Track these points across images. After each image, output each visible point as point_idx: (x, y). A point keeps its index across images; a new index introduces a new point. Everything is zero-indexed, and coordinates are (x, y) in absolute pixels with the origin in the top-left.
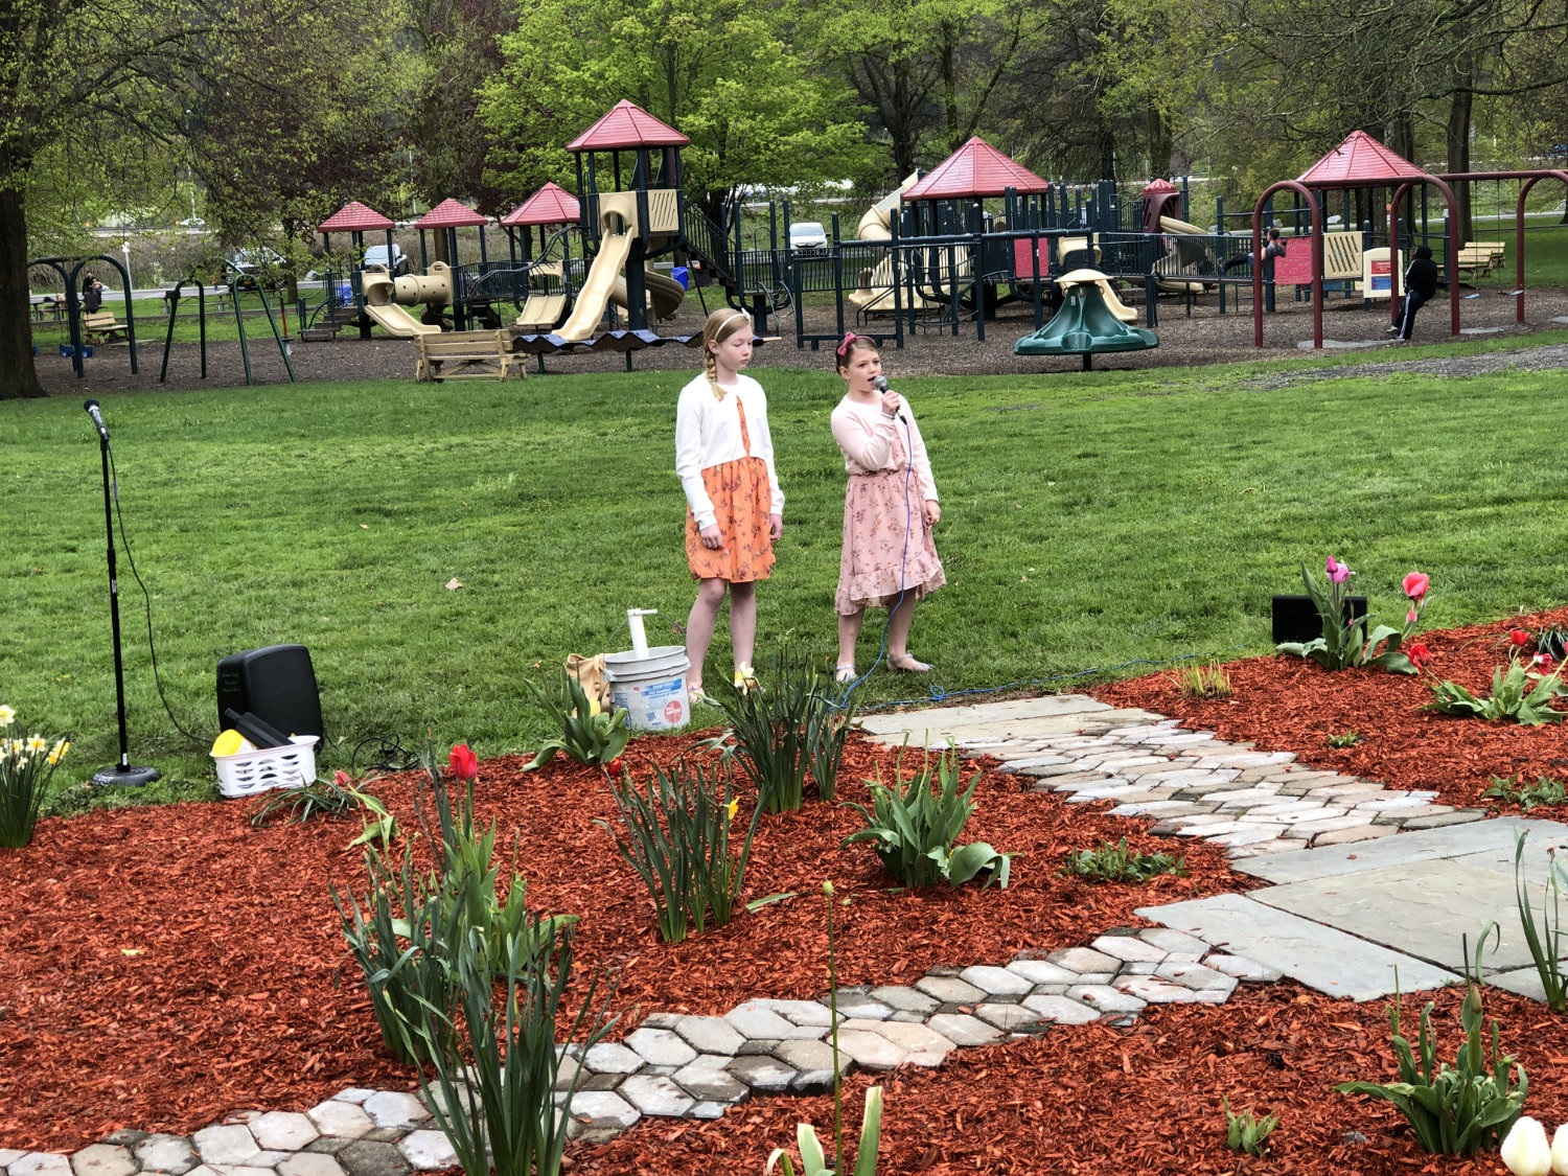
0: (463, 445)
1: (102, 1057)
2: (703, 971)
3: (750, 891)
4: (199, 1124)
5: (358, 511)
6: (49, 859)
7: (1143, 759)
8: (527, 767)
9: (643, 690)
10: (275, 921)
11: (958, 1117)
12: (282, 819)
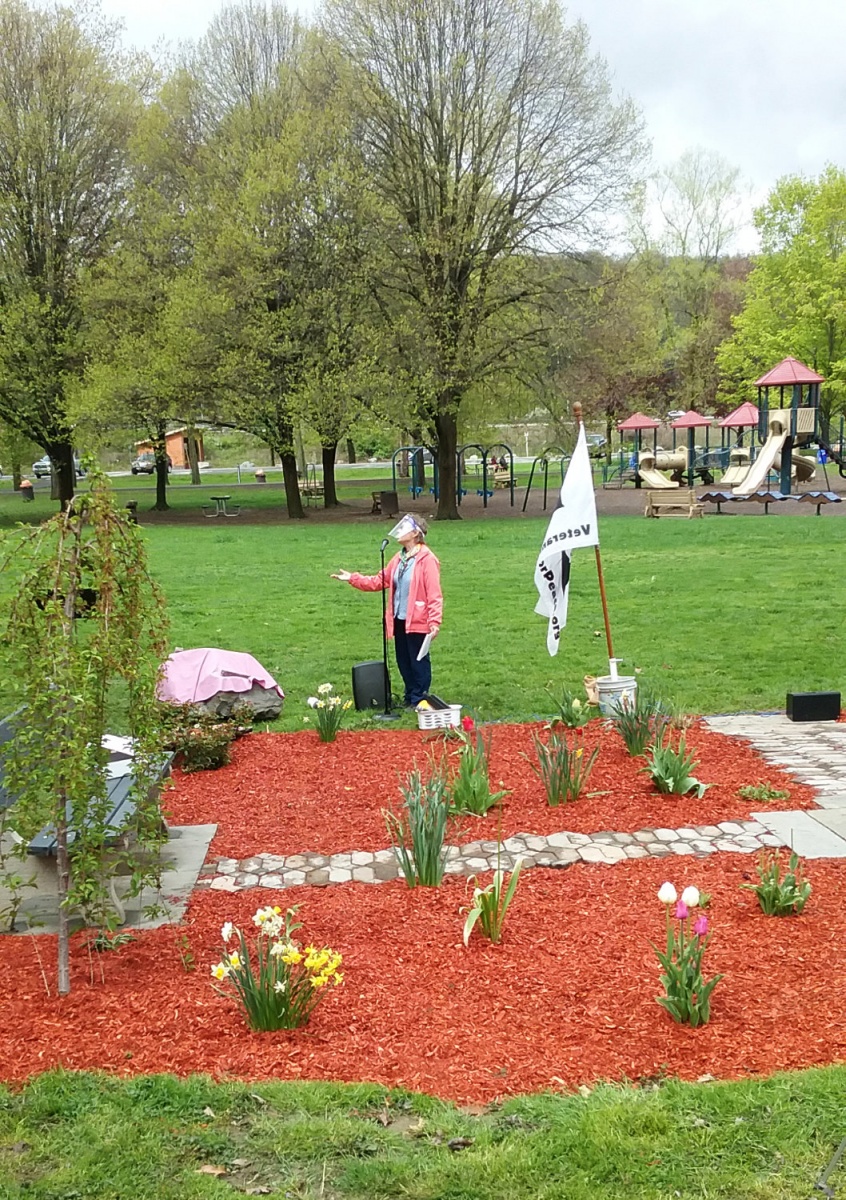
0: (645, 556)
1: (317, 826)
2: (554, 819)
3: (595, 789)
4: (335, 853)
6: (338, 748)
7: (823, 747)
8: (546, 727)
9: (612, 696)
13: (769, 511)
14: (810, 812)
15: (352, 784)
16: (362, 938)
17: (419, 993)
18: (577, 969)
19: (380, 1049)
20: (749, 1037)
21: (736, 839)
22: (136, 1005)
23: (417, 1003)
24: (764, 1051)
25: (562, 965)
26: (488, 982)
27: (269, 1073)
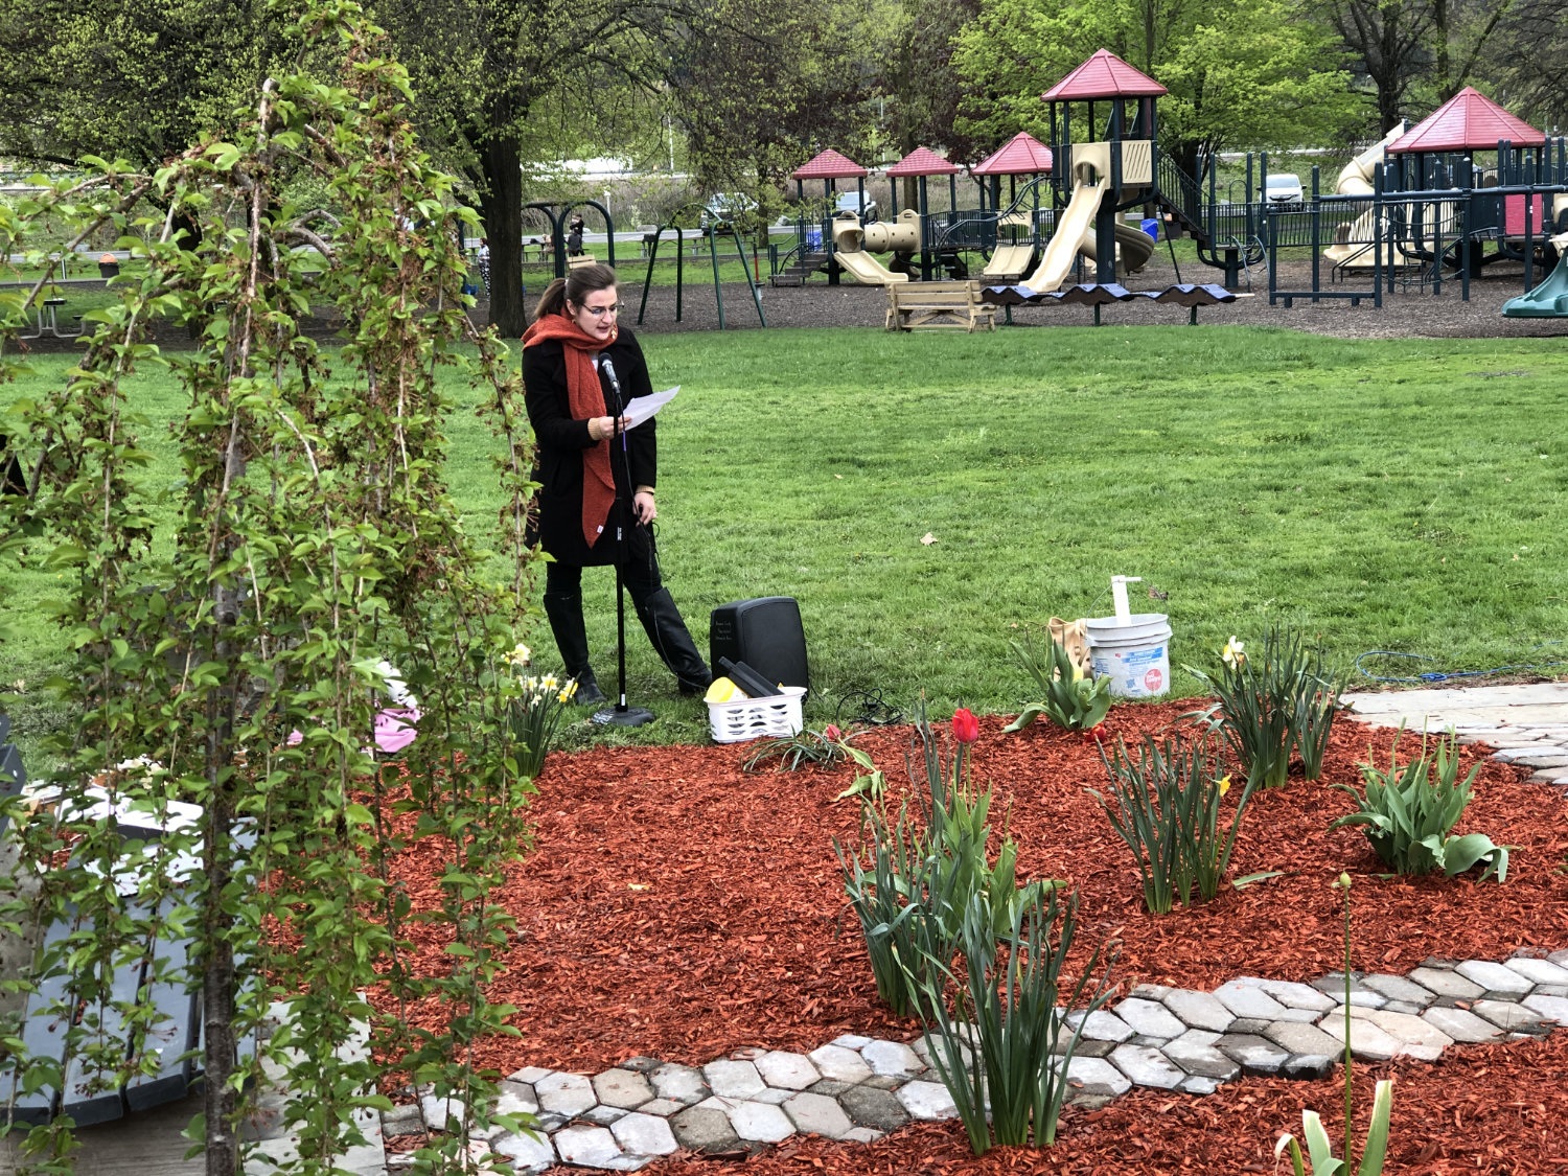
1: (616, 986)
2: (1189, 945)
3: (1235, 867)
4: (708, 1057)
5: (832, 461)
6: (558, 792)
8: (1008, 728)
9: (1124, 656)
10: (770, 866)
11: (1458, 1114)
12: (772, 767)
13: (1102, 319)
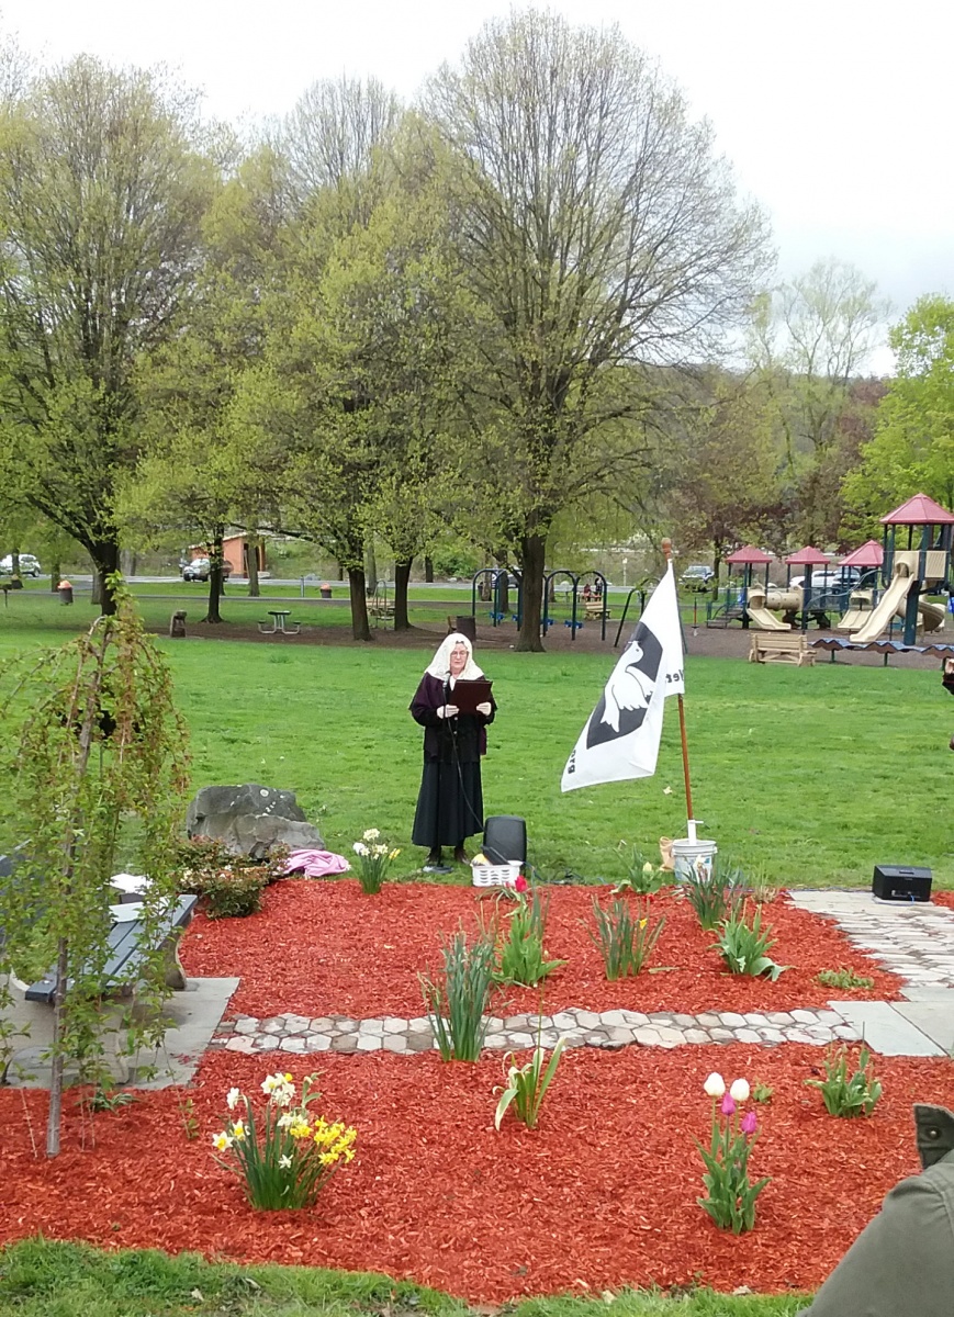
0: (745, 705)
1: (350, 986)
4: (367, 1017)
6: (381, 902)
8: (613, 891)
9: (689, 861)
12: (489, 899)
13: (888, 662)
14: (893, 1004)
15: (392, 942)
16: (385, 1114)
17: (439, 1179)
18: (617, 1162)
19: (391, 1237)
20: (795, 1249)
21: (809, 1029)
22: (129, 1173)
23: (437, 1189)
24: (809, 1265)
25: (601, 1157)
26: (517, 1171)
27: (268, 1256)
